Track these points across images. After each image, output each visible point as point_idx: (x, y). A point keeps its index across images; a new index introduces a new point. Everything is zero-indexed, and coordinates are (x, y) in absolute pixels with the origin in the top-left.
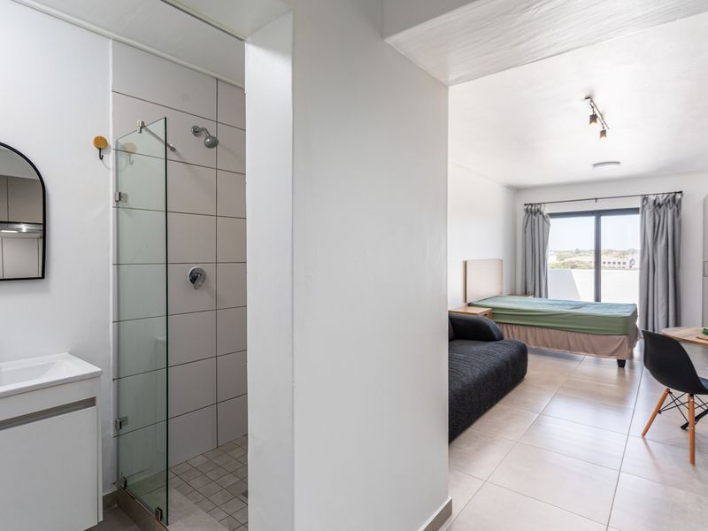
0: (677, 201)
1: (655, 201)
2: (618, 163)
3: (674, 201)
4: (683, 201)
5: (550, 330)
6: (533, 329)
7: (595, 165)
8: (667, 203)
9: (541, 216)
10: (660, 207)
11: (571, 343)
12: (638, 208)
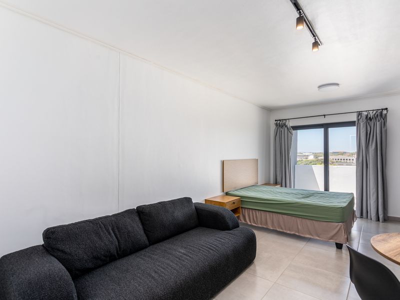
0: (383, 116)
1: (367, 116)
2: (337, 84)
3: (381, 116)
4: (388, 114)
5: (283, 216)
6: (271, 214)
7: (320, 87)
8: (376, 117)
9: (286, 129)
10: (371, 120)
11: (300, 227)
12: (355, 122)
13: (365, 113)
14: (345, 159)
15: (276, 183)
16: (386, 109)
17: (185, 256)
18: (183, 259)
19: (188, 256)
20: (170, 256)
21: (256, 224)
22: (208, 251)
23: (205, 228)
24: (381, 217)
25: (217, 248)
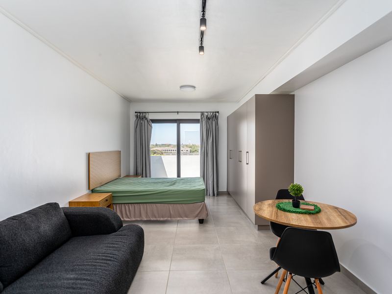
1: (207, 116)
2: (194, 87)
3: (215, 117)
4: (219, 116)
6: (145, 205)
7: (181, 87)
8: (212, 117)
9: (146, 121)
10: (209, 120)
11: (171, 212)
12: (199, 120)
13: (206, 114)
15: (136, 175)
16: (218, 112)
17: (79, 281)
18: (79, 286)
19: (84, 279)
20: (56, 289)
21: (128, 218)
22: (106, 263)
23: (84, 237)
24: (215, 193)
25: (115, 256)
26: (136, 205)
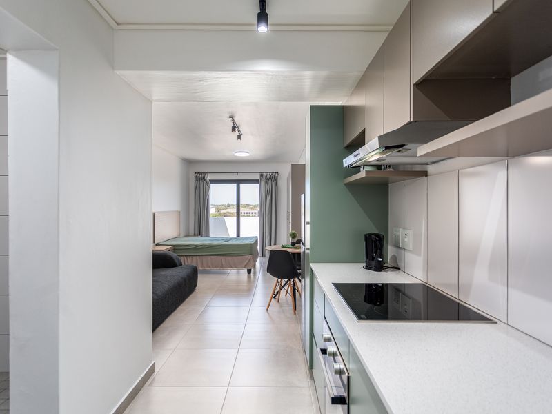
1: (266, 177)
2: (248, 153)
3: (275, 177)
4: (278, 177)
7: (236, 153)
8: (271, 178)
9: (205, 182)
10: (269, 180)
11: (223, 263)
14: (248, 212)
16: (277, 173)
26: (198, 258)
